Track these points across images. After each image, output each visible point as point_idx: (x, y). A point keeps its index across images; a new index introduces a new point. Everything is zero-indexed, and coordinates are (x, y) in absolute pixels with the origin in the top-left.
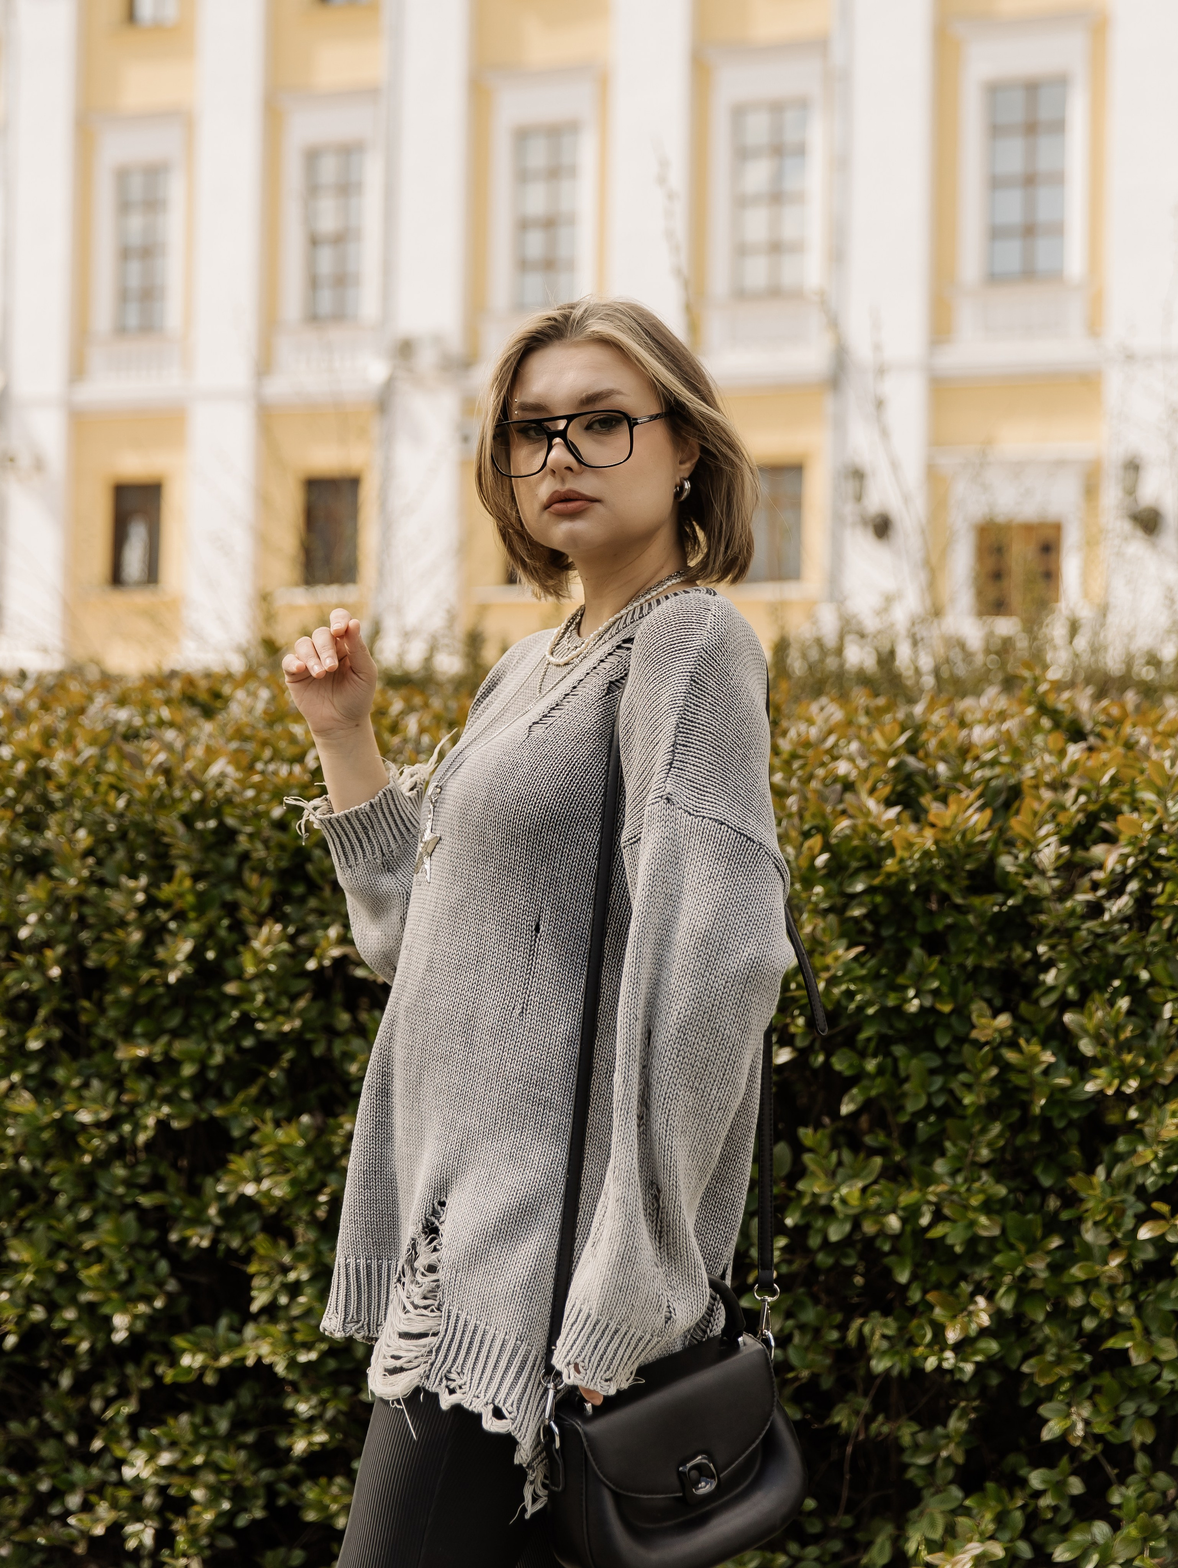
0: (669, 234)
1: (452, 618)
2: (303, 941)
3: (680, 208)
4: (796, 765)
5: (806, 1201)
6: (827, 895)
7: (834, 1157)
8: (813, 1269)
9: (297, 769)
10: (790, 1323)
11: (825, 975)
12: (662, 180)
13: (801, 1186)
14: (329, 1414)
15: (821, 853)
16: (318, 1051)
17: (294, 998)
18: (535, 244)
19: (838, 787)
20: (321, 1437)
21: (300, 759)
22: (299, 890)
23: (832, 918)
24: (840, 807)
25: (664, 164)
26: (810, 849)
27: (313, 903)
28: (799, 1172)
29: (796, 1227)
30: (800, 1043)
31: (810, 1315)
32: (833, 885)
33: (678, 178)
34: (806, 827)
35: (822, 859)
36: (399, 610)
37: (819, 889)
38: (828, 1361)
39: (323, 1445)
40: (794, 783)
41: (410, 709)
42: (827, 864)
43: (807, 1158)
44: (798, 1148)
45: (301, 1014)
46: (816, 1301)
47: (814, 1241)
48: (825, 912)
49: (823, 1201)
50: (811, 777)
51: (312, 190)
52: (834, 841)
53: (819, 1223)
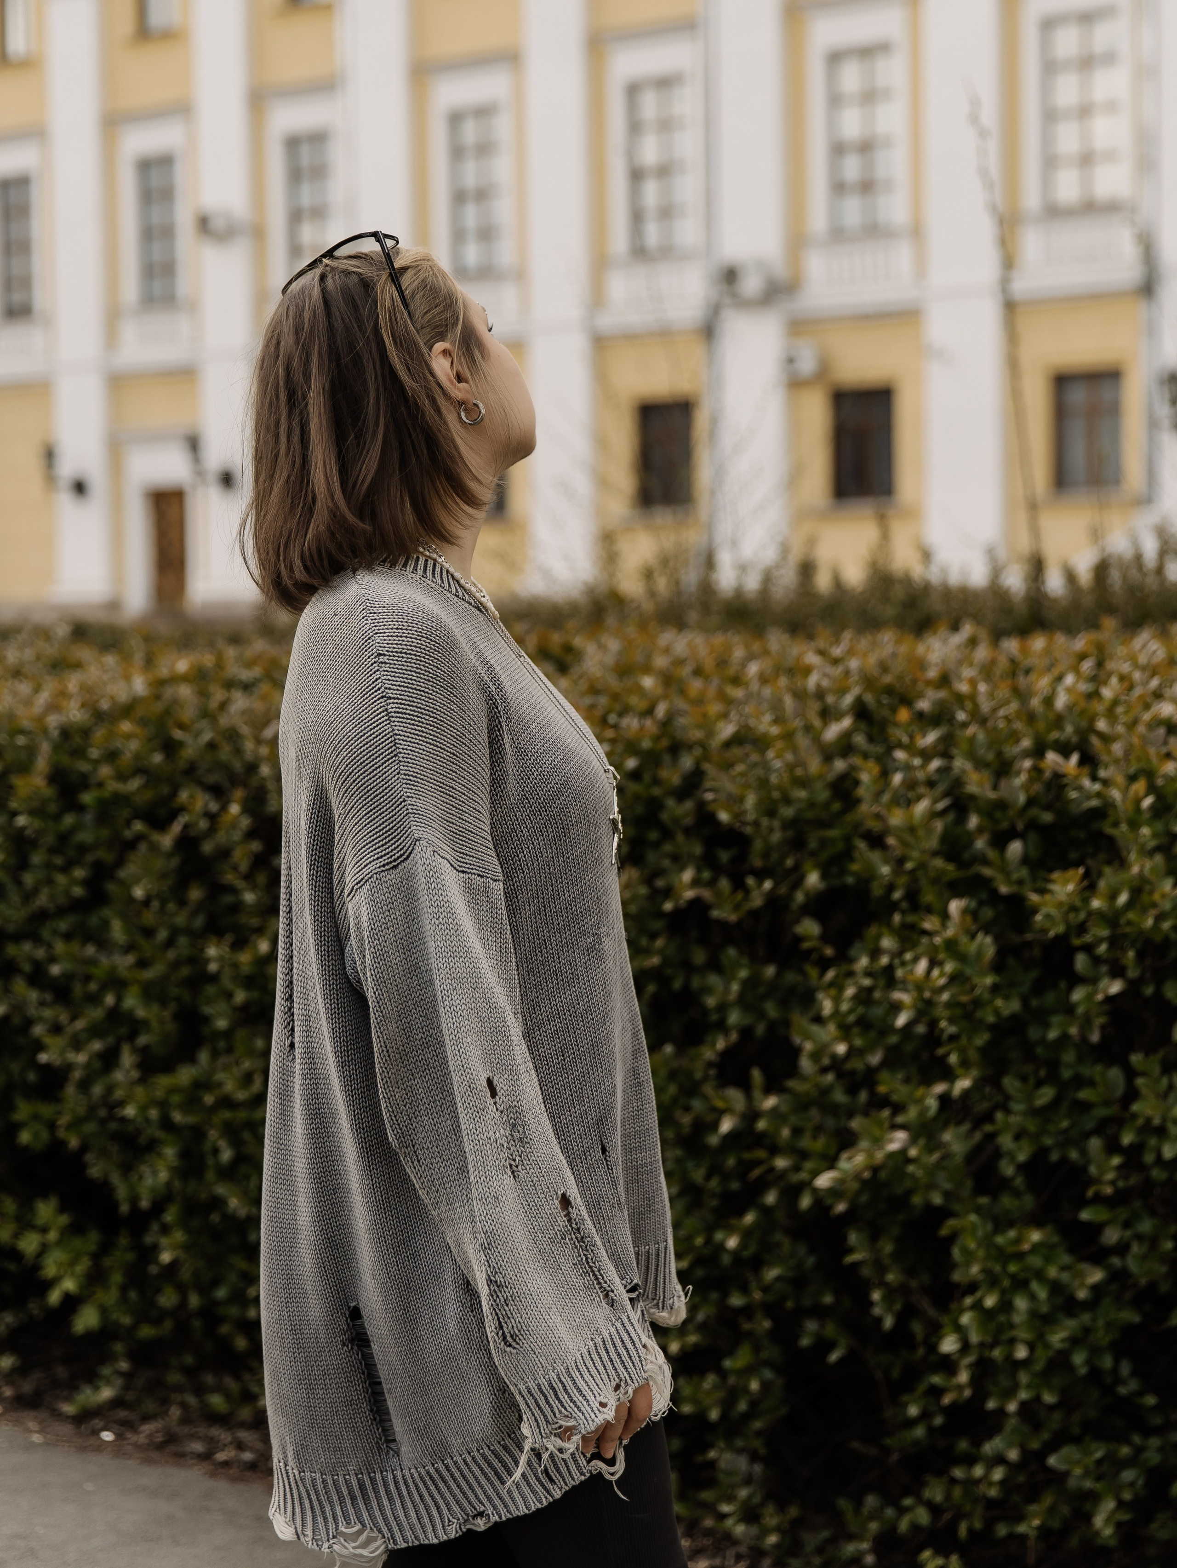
0: (983, 173)
1: (785, 550)
2: (660, 883)
3: (993, 146)
4: (1120, 710)
5: (1140, 1122)
6: (1155, 835)
7: (1165, 1081)
8: (1149, 1183)
9: (648, 723)
10: (1128, 1233)
11: (1153, 912)
12: (974, 119)
13: (1135, 1107)
14: (700, 1316)
15: (1146, 796)
16: (677, 984)
17: (653, 936)
18: (852, 168)
19: (1162, 731)
20: (693, 1339)
21: (649, 712)
22: (654, 835)
23: (1159, 859)
24: (1164, 750)
25: (975, 103)
26: (1136, 793)
27: (667, 847)
28: (1132, 1095)
29: (1132, 1146)
30: (1132, 973)
31: (1146, 1226)
32: (1159, 826)
33: (989, 116)
34: (1132, 770)
35: (1147, 802)
36: (734, 543)
37: (1145, 831)
38: (1164, 1269)
39: (696, 1345)
40: (1120, 729)
41: (751, 657)
42: (1152, 807)
43: (1140, 1081)
44: (1131, 1074)
45: (661, 952)
46: (1153, 1213)
47: (1149, 1158)
48: (1151, 853)
49: (1157, 1121)
50: (1135, 722)
51: (635, 127)
52: (1160, 782)
53: (1153, 1142)
